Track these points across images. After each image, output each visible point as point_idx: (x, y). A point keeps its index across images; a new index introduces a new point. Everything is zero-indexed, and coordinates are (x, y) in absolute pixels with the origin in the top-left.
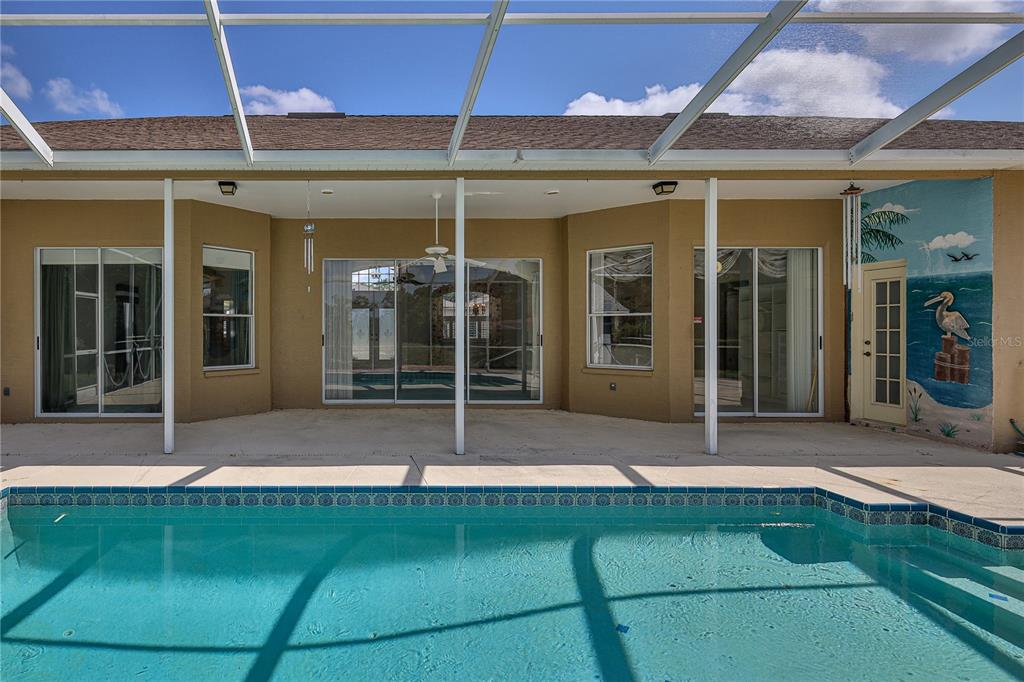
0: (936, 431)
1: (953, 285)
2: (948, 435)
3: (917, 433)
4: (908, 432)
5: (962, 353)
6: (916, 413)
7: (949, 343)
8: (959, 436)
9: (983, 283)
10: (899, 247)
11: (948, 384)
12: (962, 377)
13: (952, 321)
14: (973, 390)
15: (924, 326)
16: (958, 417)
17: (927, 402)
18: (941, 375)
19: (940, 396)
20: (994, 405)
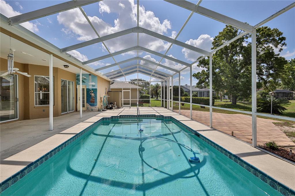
0: (91, 110)
1: (93, 90)
2: (92, 110)
3: (88, 111)
4: (87, 111)
5: (94, 99)
6: (88, 108)
7: (92, 98)
8: (94, 110)
9: (96, 89)
10: (85, 83)
11: (92, 103)
12: (94, 102)
13: (93, 94)
14: (95, 104)
15: (89, 96)
16: (93, 108)
17: (89, 106)
18: (91, 102)
19: (91, 105)
20: (97, 106)
